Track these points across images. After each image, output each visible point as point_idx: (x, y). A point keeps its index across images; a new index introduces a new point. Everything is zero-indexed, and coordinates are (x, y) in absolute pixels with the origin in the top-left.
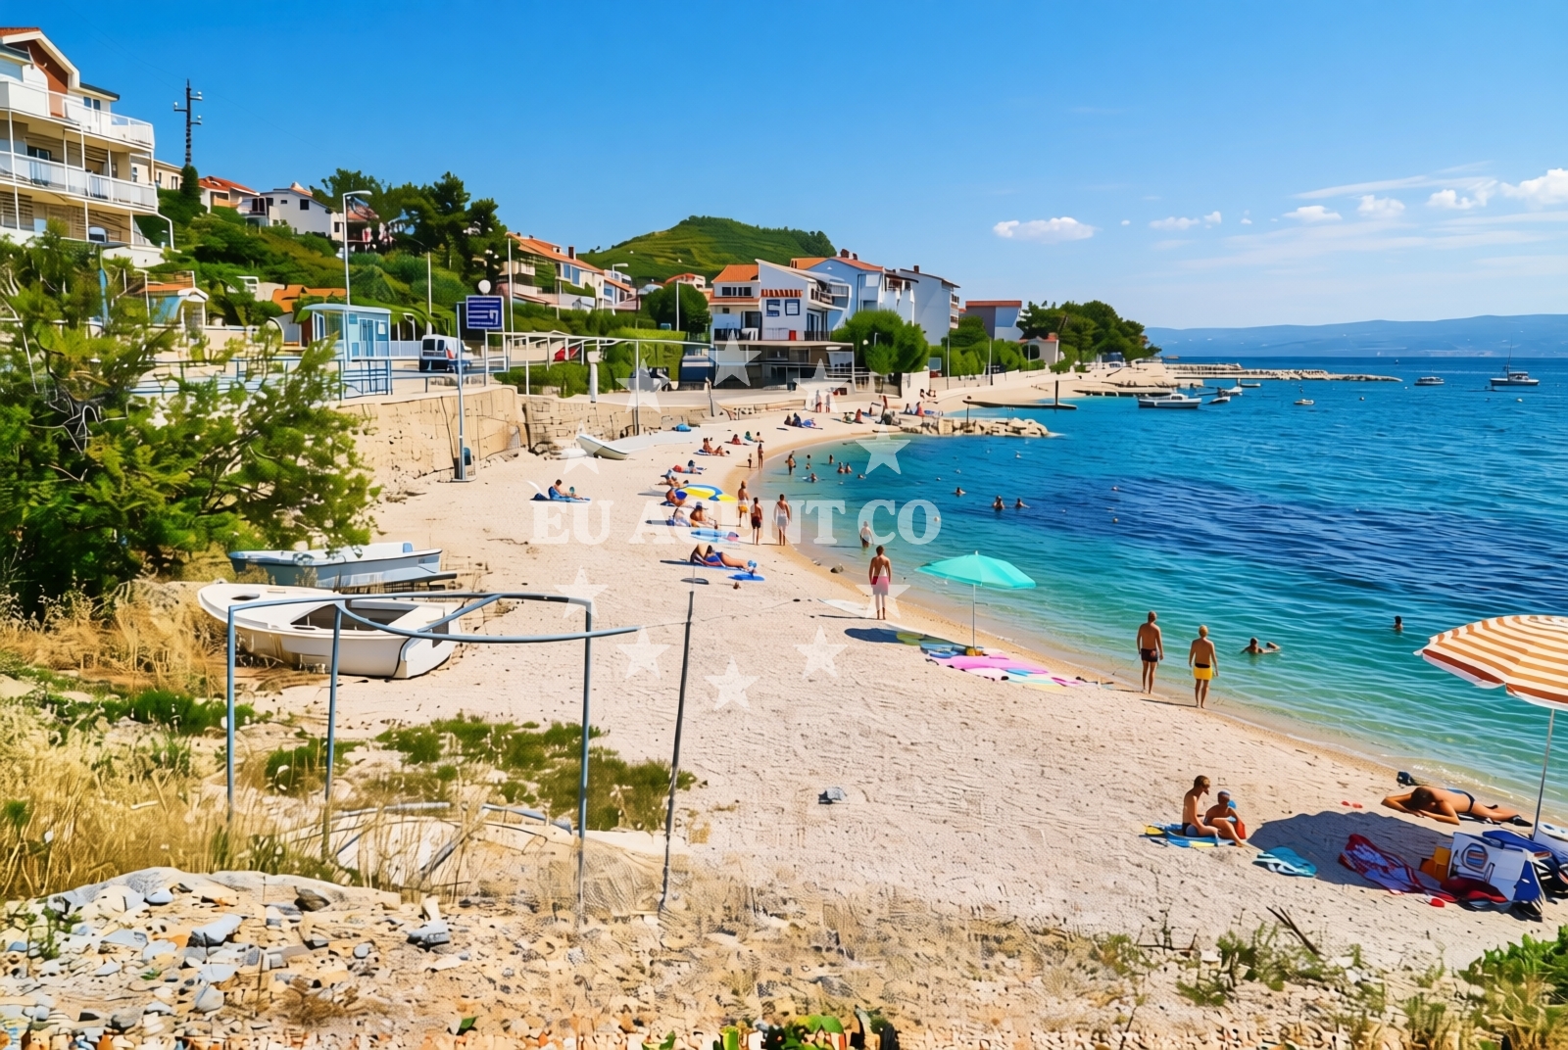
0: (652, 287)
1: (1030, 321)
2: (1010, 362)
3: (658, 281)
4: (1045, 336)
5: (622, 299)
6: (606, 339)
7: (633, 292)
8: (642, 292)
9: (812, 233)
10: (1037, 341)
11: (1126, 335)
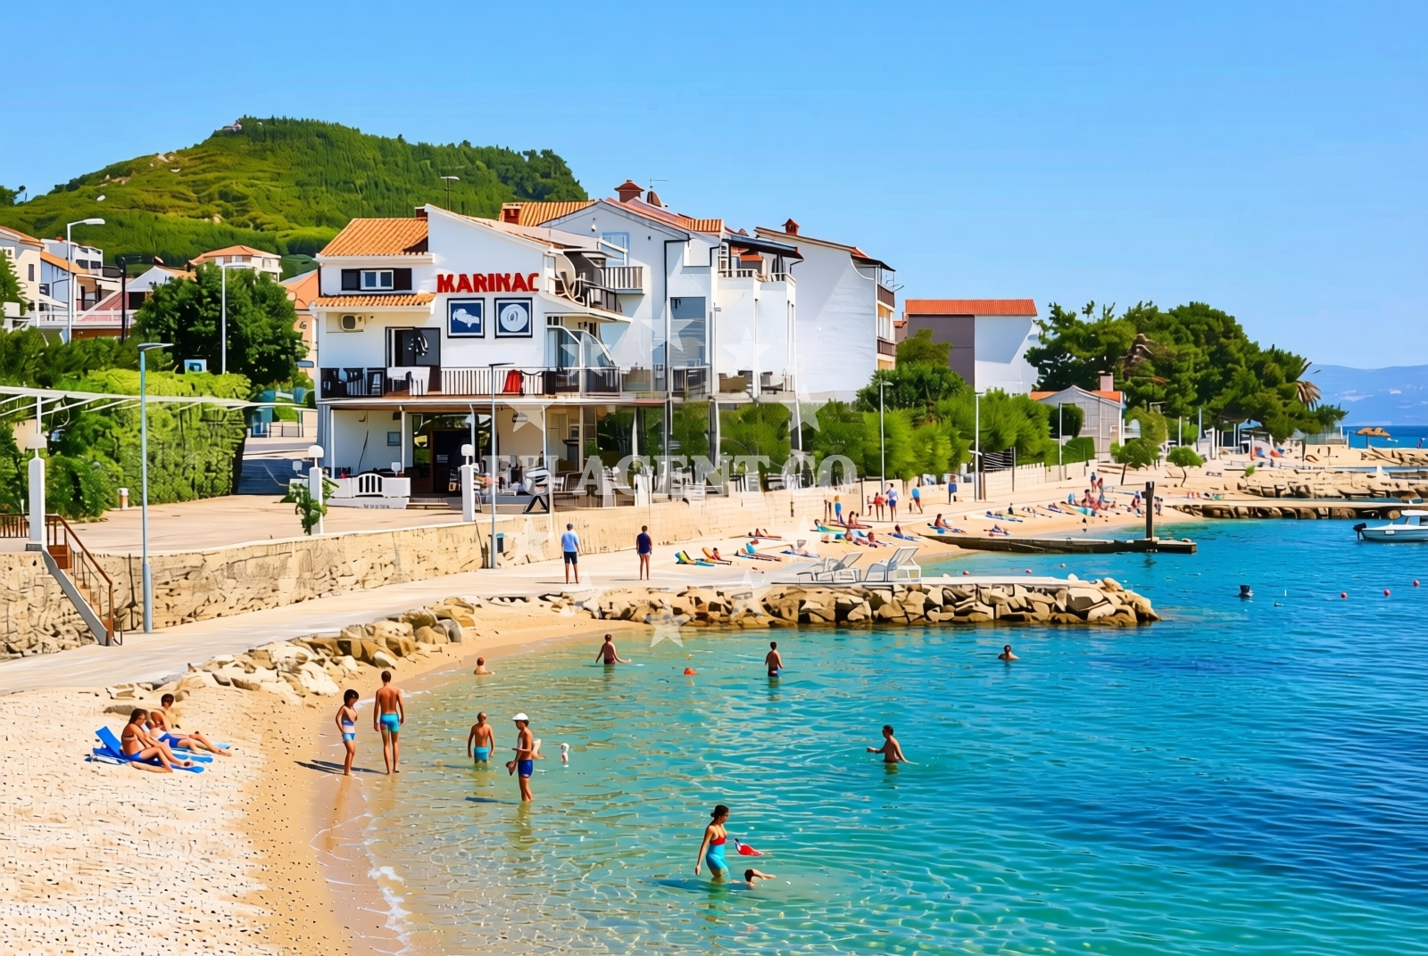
0: (159, 276)
1: (1055, 350)
2: (1020, 445)
3: (170, 262)
4: (1092, 385)
5: (84, 305)
6: (54, 394)
7: (113, 286)
8: (133, 285)
9: (532, 154)
10: (1075, 396)
11: (1271, 382)
